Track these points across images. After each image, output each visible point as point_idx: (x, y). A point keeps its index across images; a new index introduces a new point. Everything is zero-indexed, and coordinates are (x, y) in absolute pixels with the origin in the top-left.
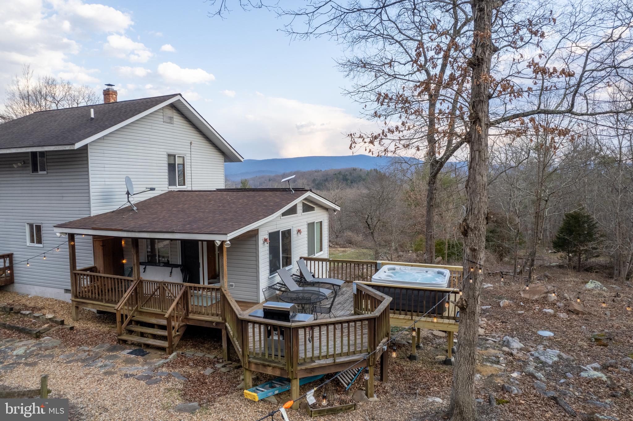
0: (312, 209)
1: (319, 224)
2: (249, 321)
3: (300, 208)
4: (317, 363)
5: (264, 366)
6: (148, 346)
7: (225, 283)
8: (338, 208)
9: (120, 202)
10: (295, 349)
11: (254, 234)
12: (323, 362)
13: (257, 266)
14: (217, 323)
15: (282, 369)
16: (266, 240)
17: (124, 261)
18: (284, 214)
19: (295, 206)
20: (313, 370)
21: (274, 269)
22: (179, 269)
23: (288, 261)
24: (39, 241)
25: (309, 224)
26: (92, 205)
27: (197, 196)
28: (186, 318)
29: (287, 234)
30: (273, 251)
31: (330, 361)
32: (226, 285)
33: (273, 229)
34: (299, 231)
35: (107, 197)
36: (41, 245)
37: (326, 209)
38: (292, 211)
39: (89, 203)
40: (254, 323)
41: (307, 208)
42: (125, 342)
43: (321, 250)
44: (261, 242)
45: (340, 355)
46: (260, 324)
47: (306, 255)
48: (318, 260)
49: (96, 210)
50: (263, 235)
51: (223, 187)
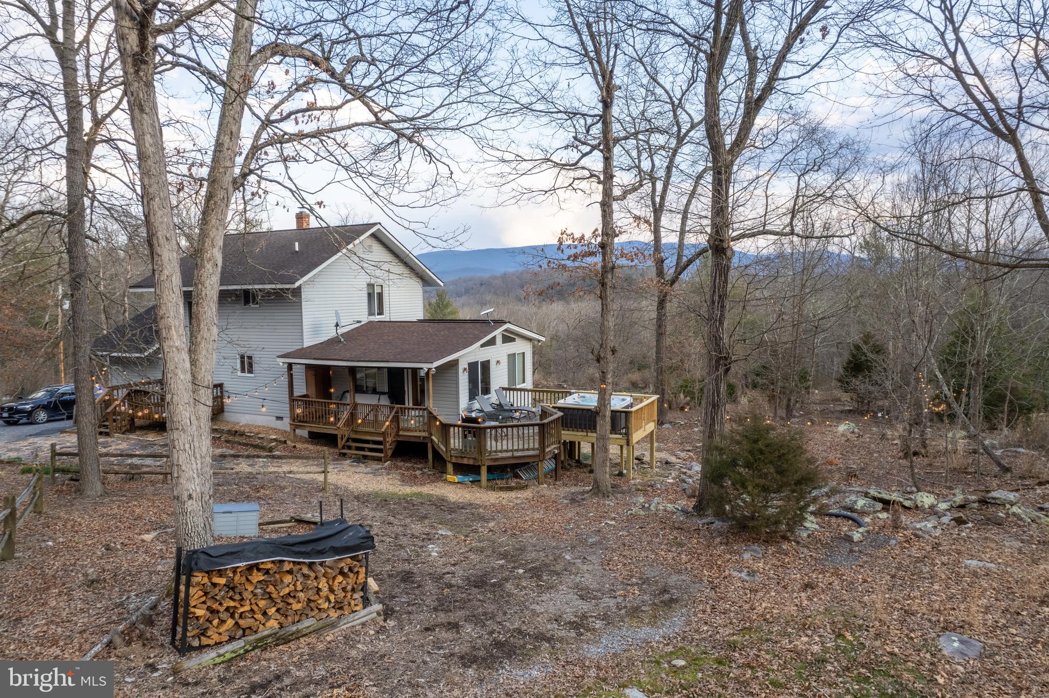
0: (513, 340)
1: (521, 356)
2: (451, 425)
3: (499, 340)
4: (500, 455)
5: (462, 457)
6: (365, 457)
7: (431, 403)
8: (543, 339)
9: (330, 333)
10: (483, 443)
11: (455, 363)
12: (505, 455)
13: (458, 392)
14: (424, 438)
15: (474, 459)
16: (465, 369)
17: (332, 390)
18: (482, 346)
19: (494, 338)
20: (496, 460)
21: (472, 396)
22: (386, 396)
23: (486, 391)
24: (250, 371)
25: (509, 355)
26: (305, 337)
27: (399, 327)
28: (397, 435)
29: (486, 365)
30: (473, 381)
31: (510, 454)
32: (431, 405)
33: (472, 359)
34: (498, 362)
35: (316, 330)
36: (252, 375)
37: (530, 339)
38: (492, 342)
39: (302, 336)
40: (455, 426)
41: (507, 339)
42: (344, 454)
43: (524, 382)
44: (461, 371)
45: (517, 450)
46: (459, 426)
47: (506, 386)
48: (521, 390)
49: (308, 342)
50: (463, 365)
51: (422, 318)
